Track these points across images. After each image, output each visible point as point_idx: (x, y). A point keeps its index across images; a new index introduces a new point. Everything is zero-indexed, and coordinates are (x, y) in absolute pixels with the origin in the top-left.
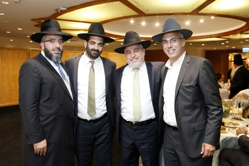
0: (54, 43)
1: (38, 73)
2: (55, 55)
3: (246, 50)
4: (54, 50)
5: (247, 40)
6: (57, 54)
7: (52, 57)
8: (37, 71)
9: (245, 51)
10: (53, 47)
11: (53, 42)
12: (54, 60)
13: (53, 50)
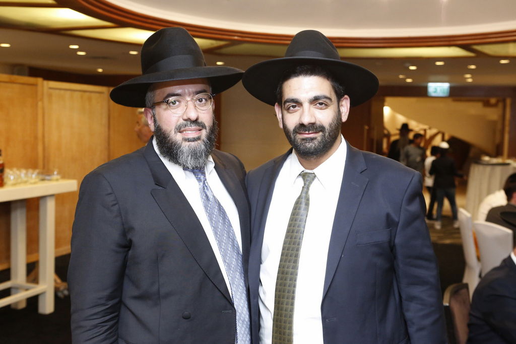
0: (178, 107)
1: (116, 208)
2: (186, 146)
3: (438, 90)
4: (182, 129)
5: (438, 63)
6: (193, 143)
7: (177, 154)
8: (115, 203)
9: (435, 92)
10: (178, 121)
11: (177, 103)
12: (186, 162)
13: (179, 130)
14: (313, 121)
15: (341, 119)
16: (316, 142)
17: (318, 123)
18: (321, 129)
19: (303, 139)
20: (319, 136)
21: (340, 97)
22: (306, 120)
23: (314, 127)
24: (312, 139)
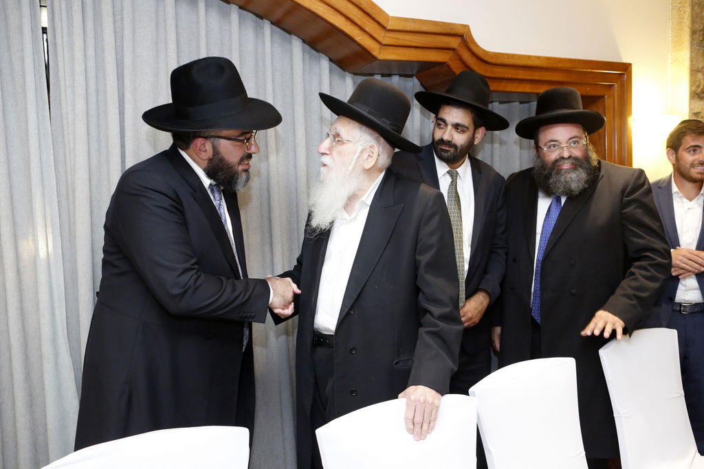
14: (450, 139)
15: (473, 142)
16: (449, 153)
17: (453, 142)
18: (455, 146)
19: (441, 149)
20: (452, 150)
21: (476, 127)
22: (446, 137)
23: (449, 143)
24: (447, 151)
